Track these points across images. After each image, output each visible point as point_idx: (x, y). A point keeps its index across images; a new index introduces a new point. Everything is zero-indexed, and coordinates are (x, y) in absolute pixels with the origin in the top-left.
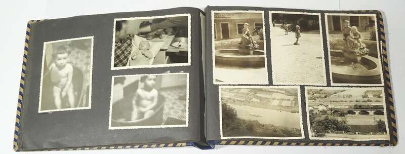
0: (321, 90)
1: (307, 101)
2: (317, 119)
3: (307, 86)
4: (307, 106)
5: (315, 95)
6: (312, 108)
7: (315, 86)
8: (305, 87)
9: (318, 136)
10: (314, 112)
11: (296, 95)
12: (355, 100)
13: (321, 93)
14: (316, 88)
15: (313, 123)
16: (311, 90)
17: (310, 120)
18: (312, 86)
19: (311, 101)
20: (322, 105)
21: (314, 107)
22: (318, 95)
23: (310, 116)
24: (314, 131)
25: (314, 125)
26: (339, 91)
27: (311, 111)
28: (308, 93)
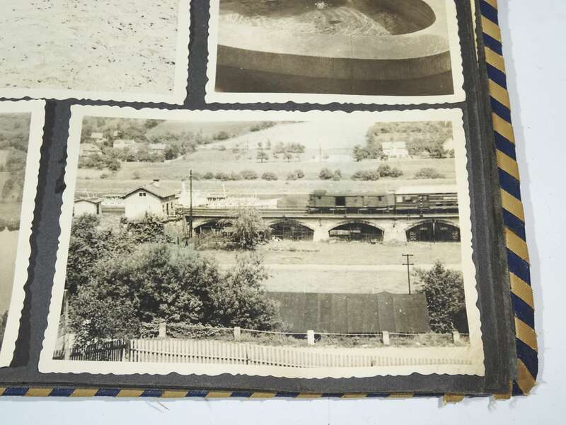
0: (152, 124)
1: (72, 174)
2: (110, 262)
3: (84, 102)
4: (68, 196)
5: (119, 145)
6: (91, 210)
7: (122, 104)
8: (74, 108)
9: (93, 354)
10: (100, 229)
11: (20, 144)
12: (318, 171)
13: (150, 134)
14: (129, 113)
15: (85, 281)
16: (101, 122)
17: (72, 266)
18: (111, 103)
19: (94, 173)
20: (142, 191)
21: (107, 203)
22: (134, 146)
23: (73, 249)
24: (76, 327)
25: (84, 293)
26: (238, 129)
27: (83, 226)
28: (86, 137)
